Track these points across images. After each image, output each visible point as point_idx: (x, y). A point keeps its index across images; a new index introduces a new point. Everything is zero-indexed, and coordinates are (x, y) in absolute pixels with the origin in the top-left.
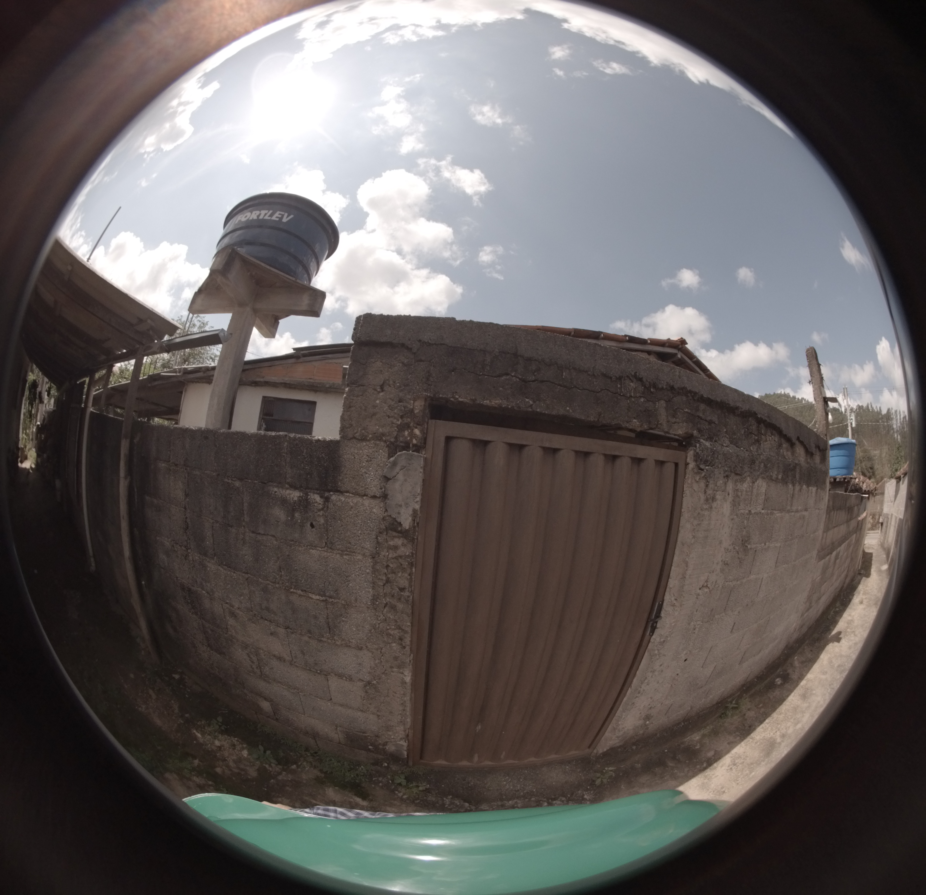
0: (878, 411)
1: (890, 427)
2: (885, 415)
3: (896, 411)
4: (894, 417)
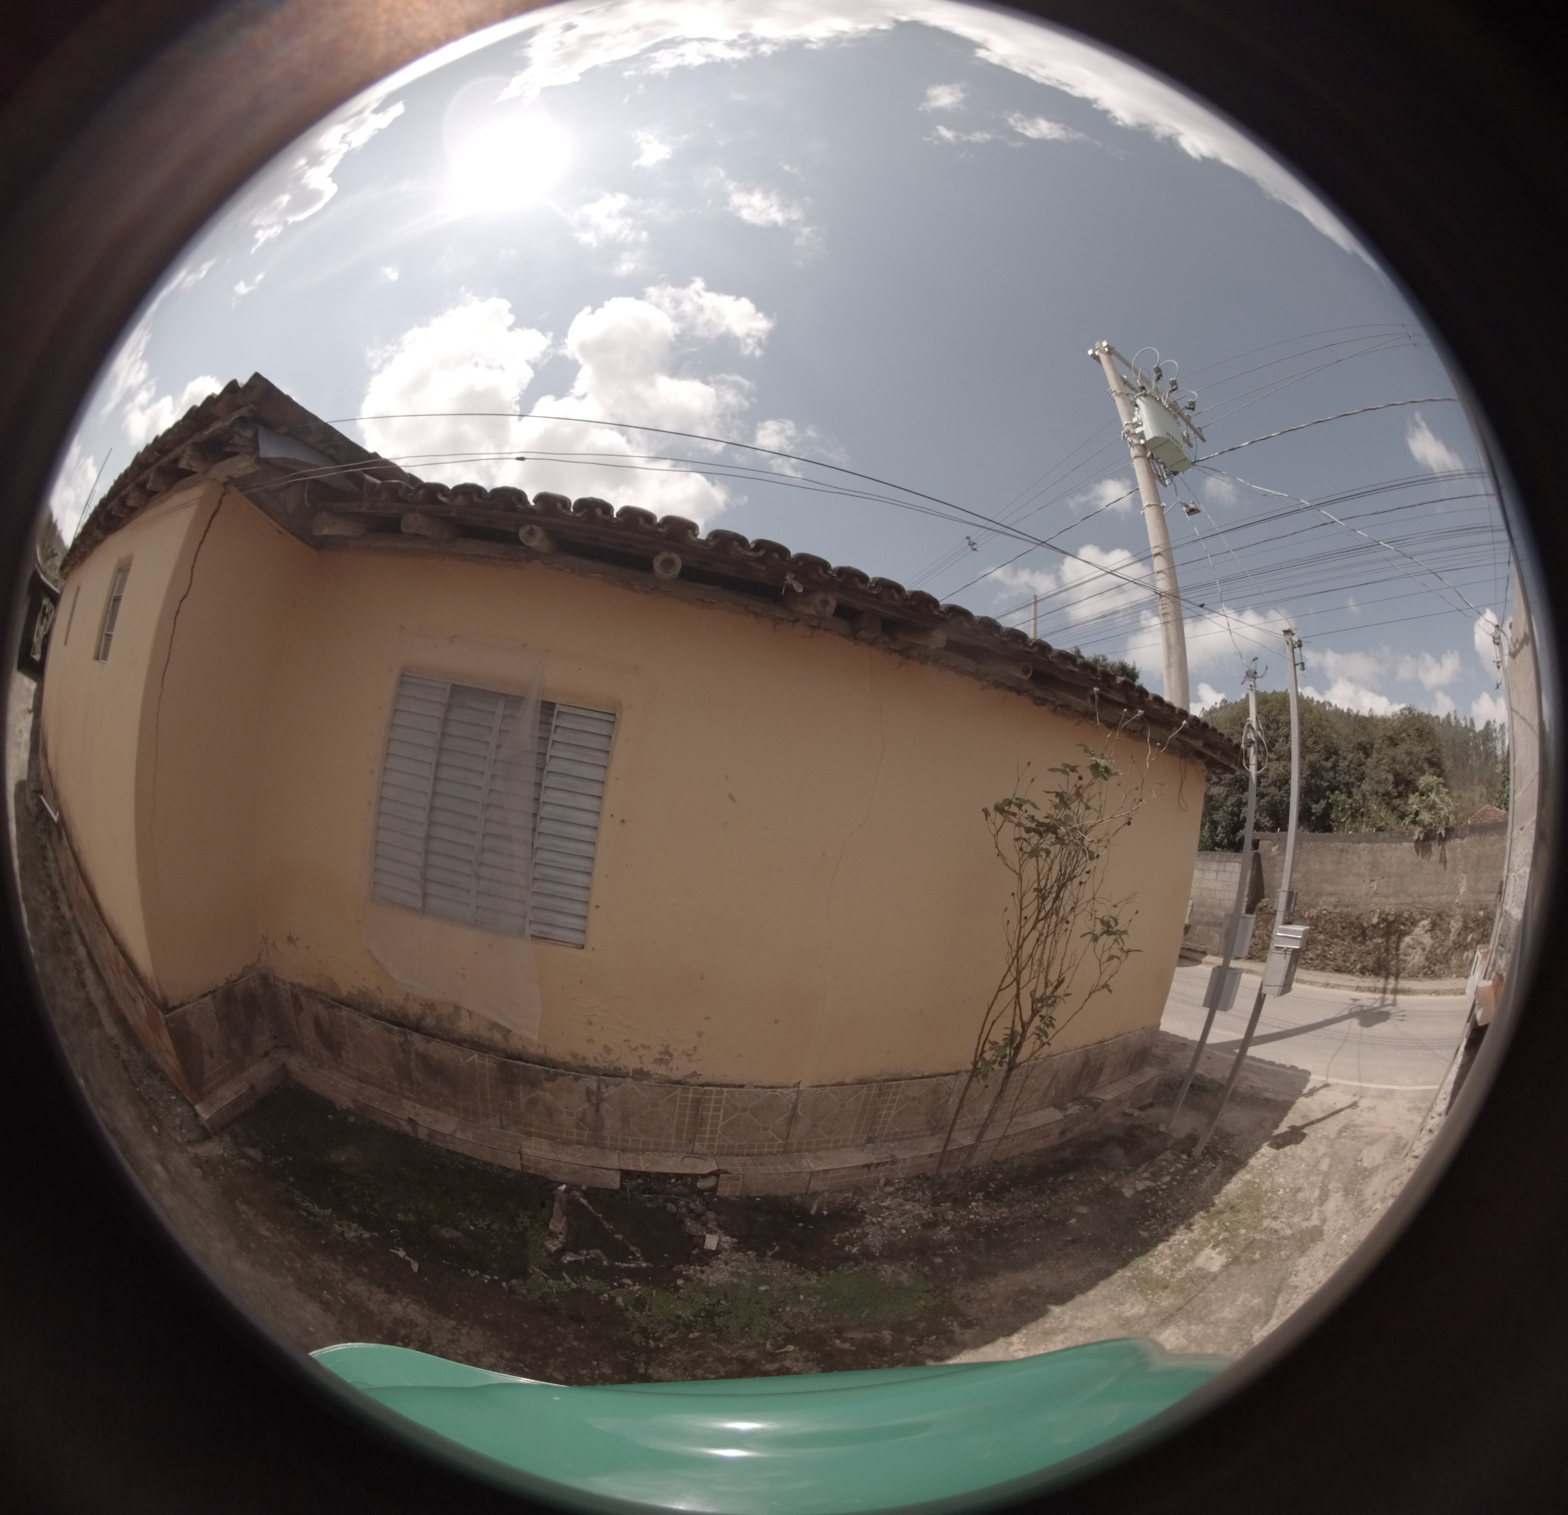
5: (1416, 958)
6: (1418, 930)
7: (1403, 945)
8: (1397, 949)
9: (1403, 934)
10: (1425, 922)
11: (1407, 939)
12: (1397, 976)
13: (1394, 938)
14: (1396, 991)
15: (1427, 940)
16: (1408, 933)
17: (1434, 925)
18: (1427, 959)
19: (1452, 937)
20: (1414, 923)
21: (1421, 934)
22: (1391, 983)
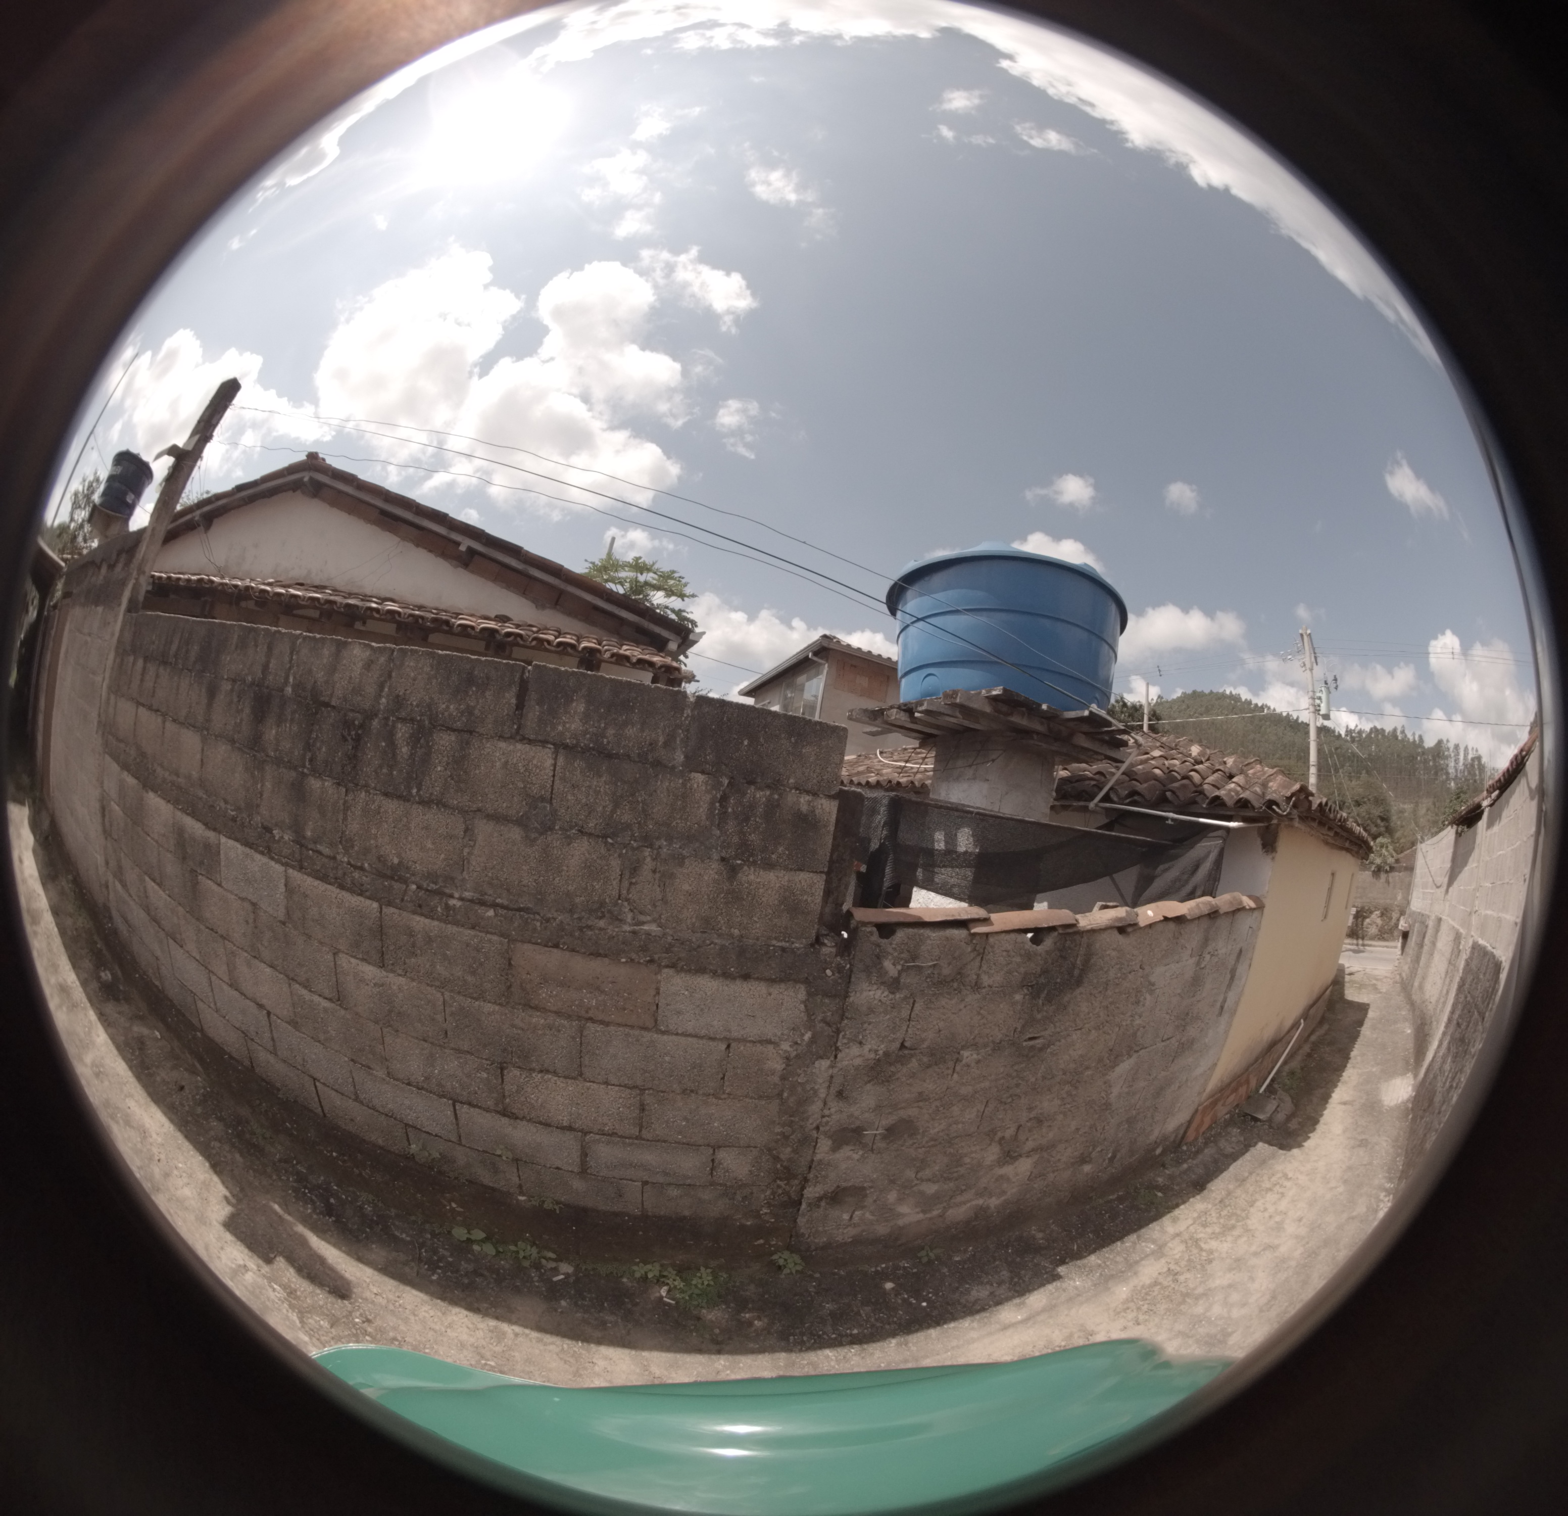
0: (1414, 741)
1: (1440, 770)
2: (1430, 749)
3: (1457, 747)
4: (1452, 755)
5: (1373, 930)
6: (1373, 916)
7: (1365, 923)
8: (1362, 925)
9: (1365, 918)
10: (1378, 913)
11: (1368, 920)
12: (1363, 939)
13: (1360, 919)
14: (1363, 945)
15: (1379, 921)
17: (1382, 915)
18: (1379, 931)
19: (1394, 921)
20: (1371, 912)
21: (1375, 917)
22: (1360, 942)
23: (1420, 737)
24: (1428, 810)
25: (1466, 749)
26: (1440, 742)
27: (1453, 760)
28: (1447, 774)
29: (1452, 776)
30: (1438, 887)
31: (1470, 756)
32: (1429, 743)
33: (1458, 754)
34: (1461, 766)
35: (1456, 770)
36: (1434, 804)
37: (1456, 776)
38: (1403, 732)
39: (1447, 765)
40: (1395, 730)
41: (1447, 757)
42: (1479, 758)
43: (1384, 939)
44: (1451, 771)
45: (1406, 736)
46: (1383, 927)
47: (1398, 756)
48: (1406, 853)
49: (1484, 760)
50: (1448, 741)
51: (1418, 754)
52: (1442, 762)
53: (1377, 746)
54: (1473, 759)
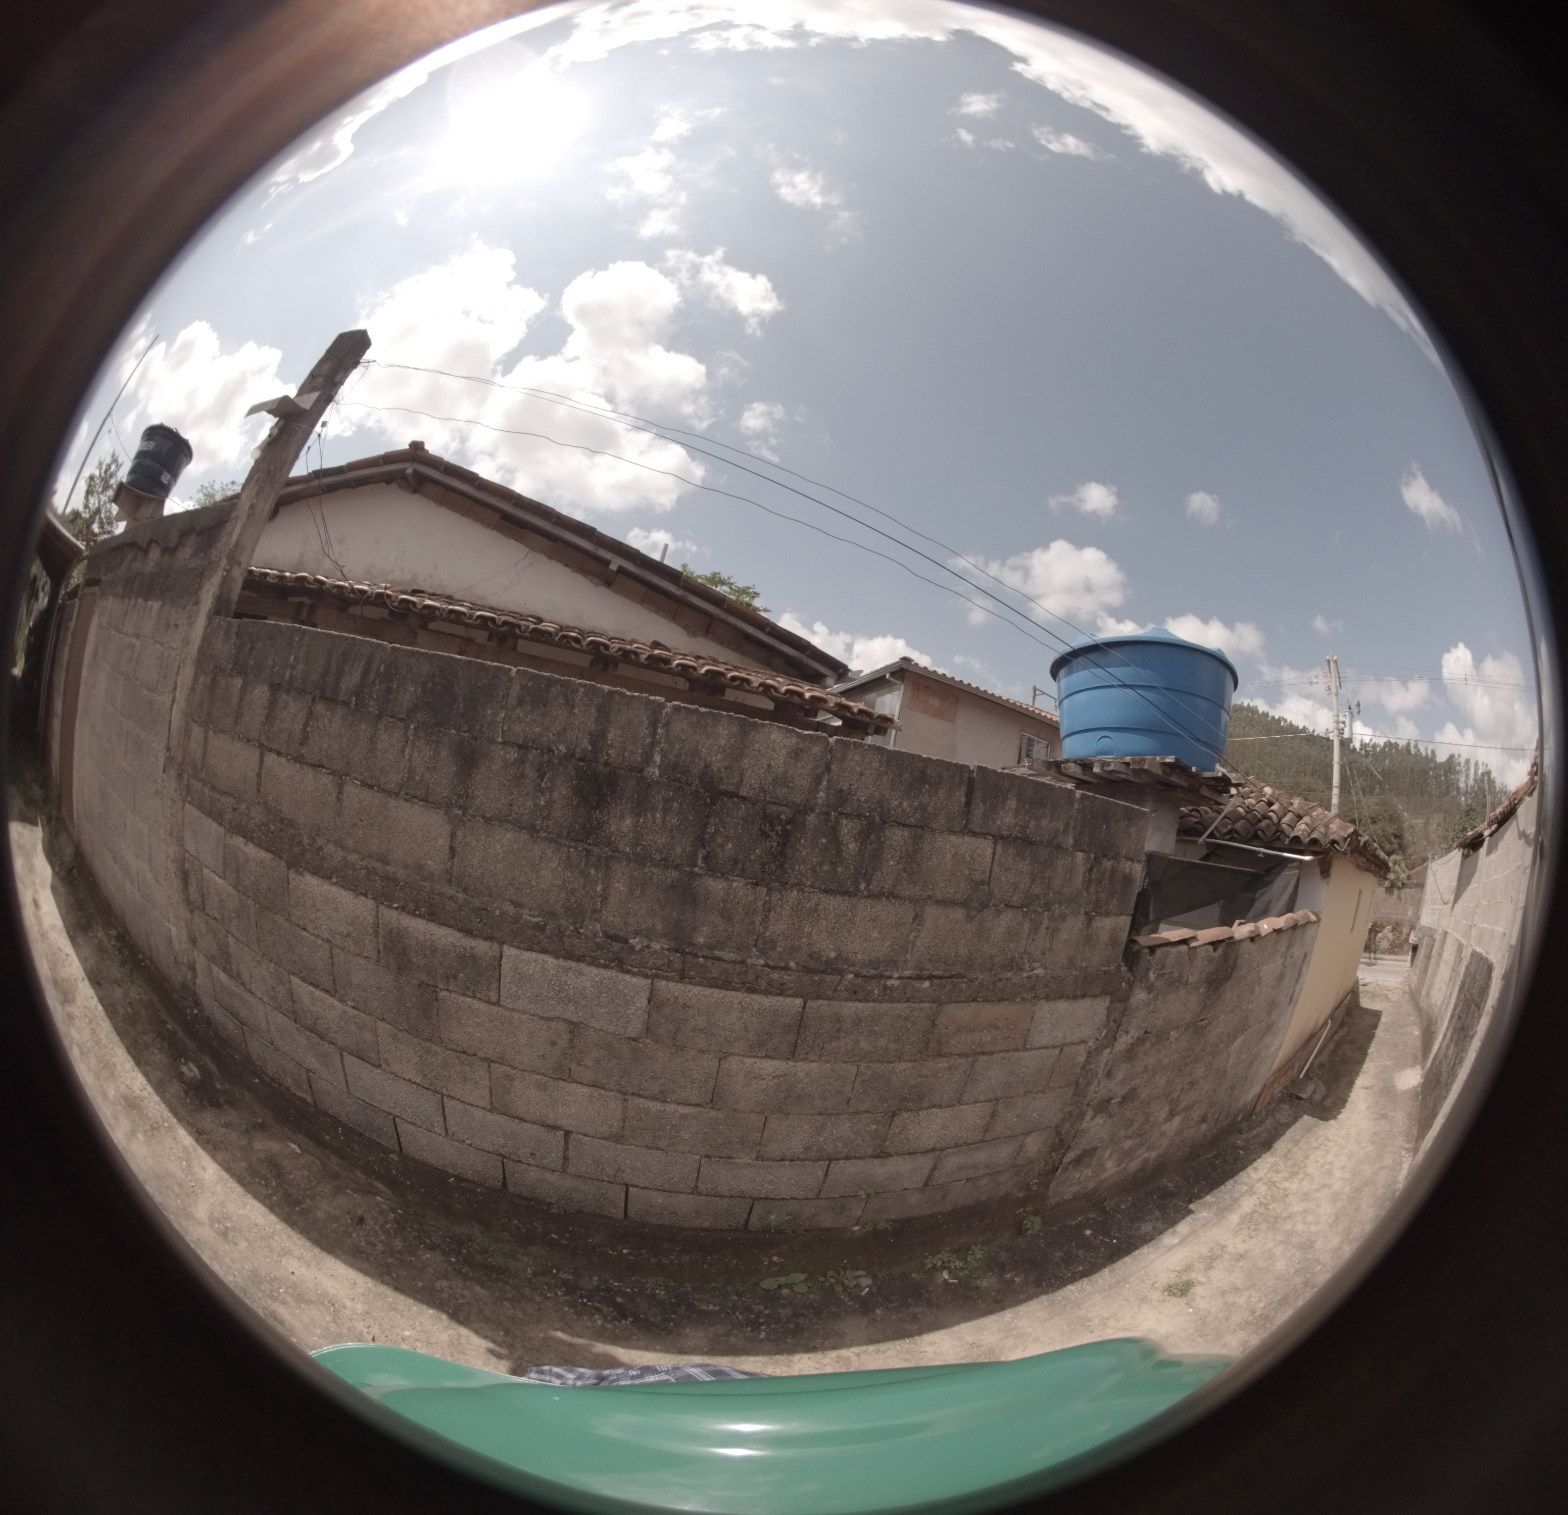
0: (1427, 755)
1: (1451, 785)
2: (1442, 764)
3: (1468, 761)
4: (1464, 770)
5: (1385, 944)
6: (1385, 931)
7: (1378, 938)
8: (1375, 939)
9: (1378, 932)
10: (1390, 927)
11: (1380, 935)
12: (1375, 952)
13: (1373, 934)
14: (1375, 959)
15: (1390, 936)
16: (1380, 932)
17: (1394, 930)
18: (1391, 945)
19: (1404, 936)
20: (1384, 927)
21: (1387, 931)
22: (1374, 956)
23: (1433, 752)
24: (1438, 825)
25: (1476, 764)
26: (1451, 757)
27: (1464, 775)
28: (1458, 788)
29: (1463, 791)
30: (1445, 904)
31: (1480, 771)
32: (1441, 757)
33: (1468, 769)
34: (1471, 782)
35: (1467, 786)
36: (1445, 819)
37: (1467, 792)
38: (1416, 746)
39: (1458, 781)
40: (1408, 744)
41: (1458, 772)
42: (1488, 773)
43: (1394, 953)
44: (1462, 785)
45: (1419, 750)
46: (1393, 941)
47: (1411, 770)
48: (1417, 869)
49: (1493, 775)
50: (1459, 756)
51: (1430, 769)
52: (1453, 777)
53: (1391, 761)
54: (1483, 774)
